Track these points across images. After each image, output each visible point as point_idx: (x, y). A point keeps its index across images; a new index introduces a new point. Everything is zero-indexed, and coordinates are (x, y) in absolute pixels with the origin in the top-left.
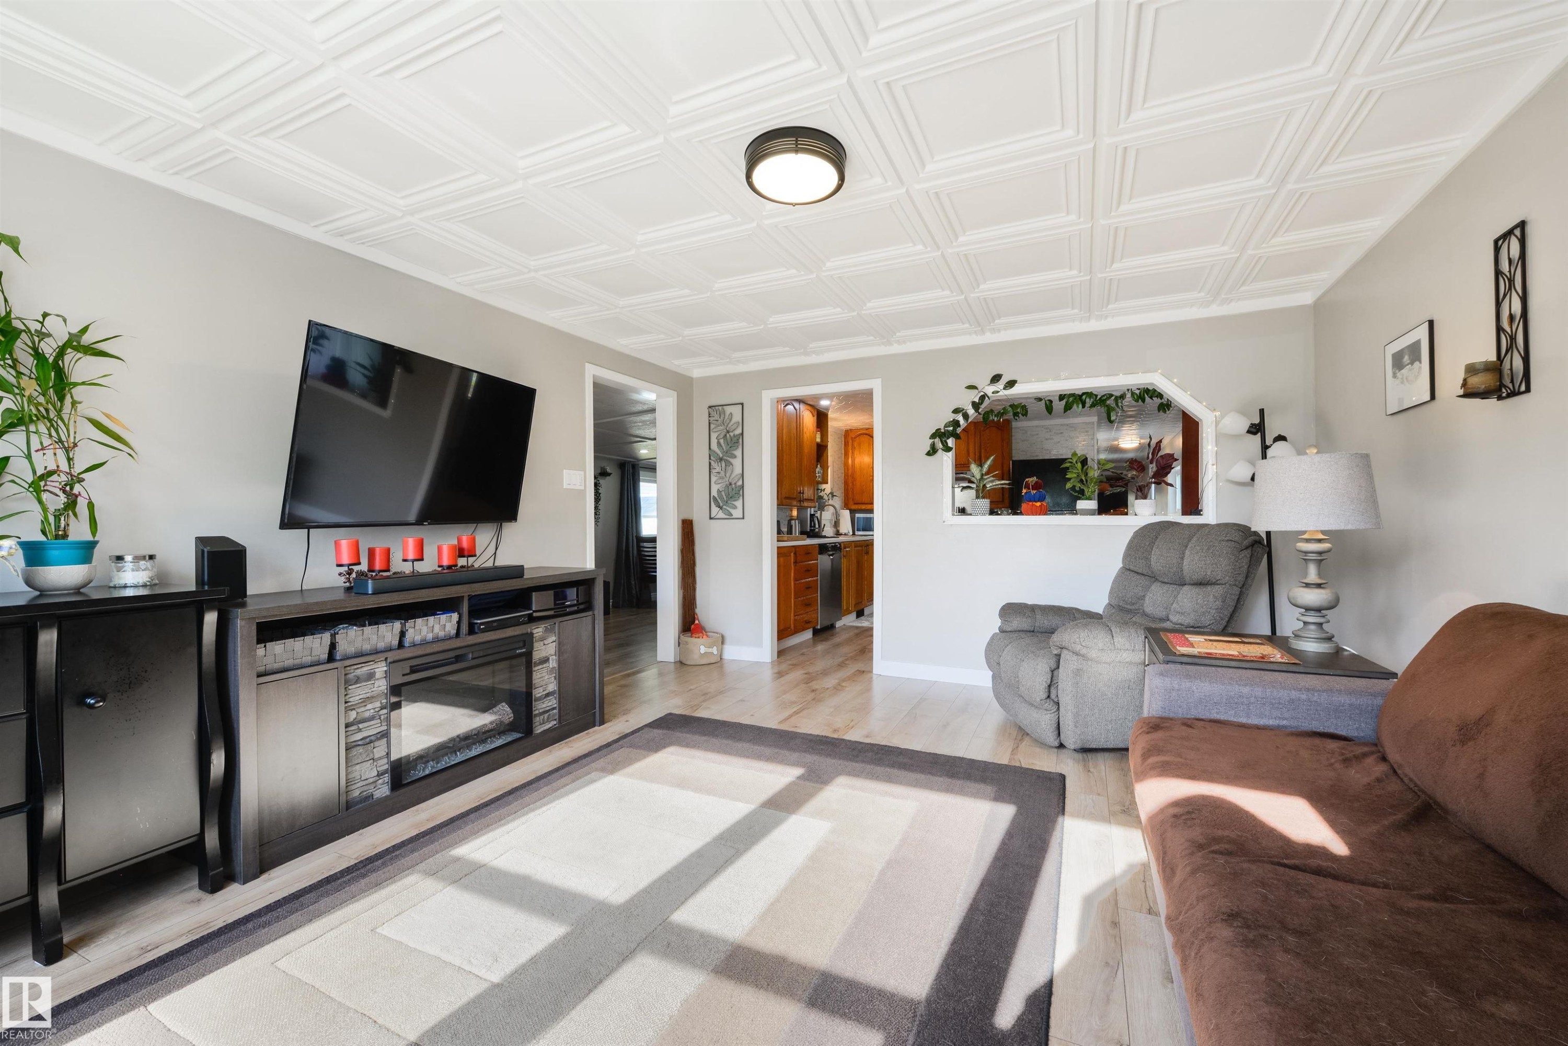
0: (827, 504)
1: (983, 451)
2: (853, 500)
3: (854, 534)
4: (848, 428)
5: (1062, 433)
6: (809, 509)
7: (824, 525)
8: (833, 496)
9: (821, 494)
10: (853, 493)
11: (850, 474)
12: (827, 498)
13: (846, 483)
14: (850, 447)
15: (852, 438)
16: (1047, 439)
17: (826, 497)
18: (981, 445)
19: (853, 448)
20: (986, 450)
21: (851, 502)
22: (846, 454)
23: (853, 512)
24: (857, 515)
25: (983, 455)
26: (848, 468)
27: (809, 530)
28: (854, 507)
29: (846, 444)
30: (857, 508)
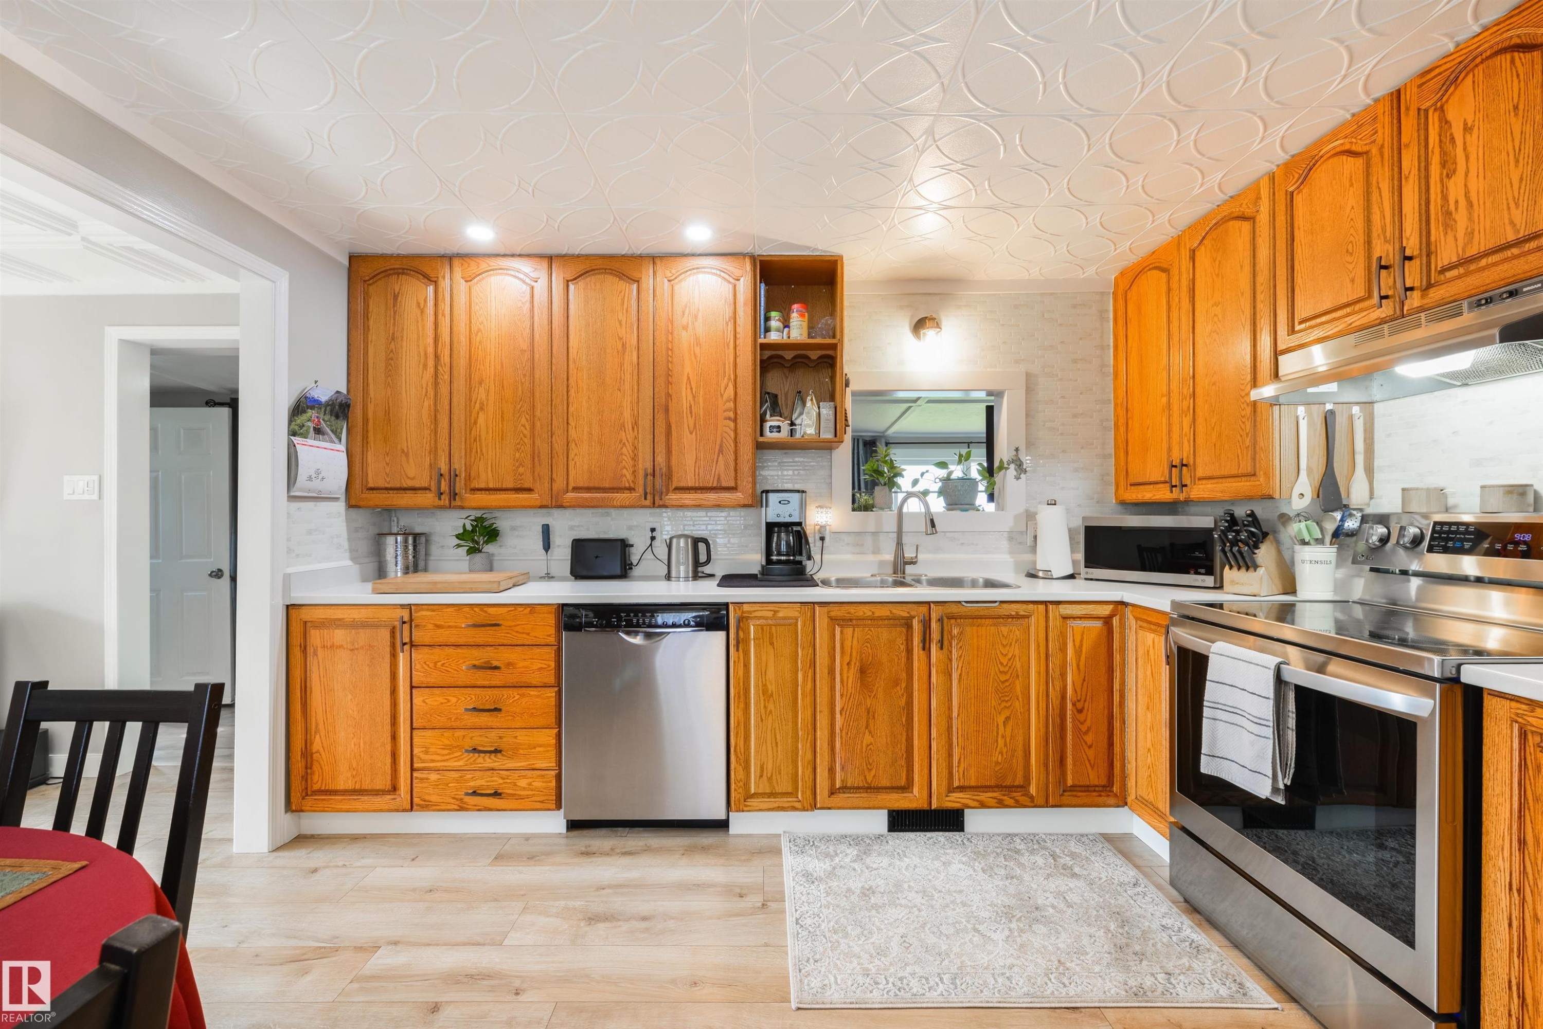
2: (1127, 474)
6: (763, 511)
10: (1127, 454)
11: (1121, 398)
13: (1117, 427)
15: (1124, 294)
19: (1127, 322)
21: (1123, 481)
22: (1117, 345)
26: (1119, 385)
28: (1128, 495)
30: (1134, 497)
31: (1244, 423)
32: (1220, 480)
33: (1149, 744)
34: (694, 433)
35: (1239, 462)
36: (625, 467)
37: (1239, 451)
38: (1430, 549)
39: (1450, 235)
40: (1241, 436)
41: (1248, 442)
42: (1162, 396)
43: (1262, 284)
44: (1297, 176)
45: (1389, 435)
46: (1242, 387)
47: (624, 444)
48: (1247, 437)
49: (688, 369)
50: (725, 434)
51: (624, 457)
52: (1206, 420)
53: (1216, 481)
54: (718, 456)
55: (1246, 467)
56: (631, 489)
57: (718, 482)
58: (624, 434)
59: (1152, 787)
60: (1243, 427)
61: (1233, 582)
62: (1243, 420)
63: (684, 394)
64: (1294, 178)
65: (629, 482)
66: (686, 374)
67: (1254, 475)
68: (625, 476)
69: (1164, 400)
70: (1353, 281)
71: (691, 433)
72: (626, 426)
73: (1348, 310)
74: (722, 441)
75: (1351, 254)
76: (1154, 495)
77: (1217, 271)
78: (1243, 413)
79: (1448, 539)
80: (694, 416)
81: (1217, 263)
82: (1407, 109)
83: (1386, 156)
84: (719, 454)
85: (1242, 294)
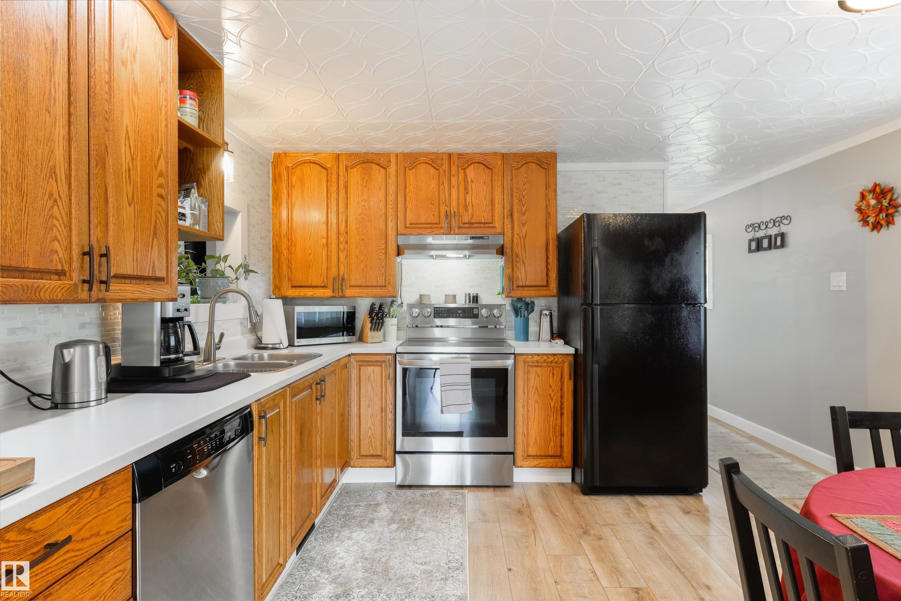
0: (232, 287)
1: (516, 201)
2: (290, 280)
3: (291, 344)
4: (281, 147)
5: (619, 184)
6: (158, 305)
7: (222, 335)
8: (248, 271)
9: (218, 267)
10: (289, 267)
11: (284, 232)
12: (232, 275)
13: (276, 249)
14: (284, 185)
15: (287, 168)
16: (599, 192)
17: (229, 273)
18: (512, 192)
19: (290, 186)
20: (520, 201)
21: (286, 284)
22: (276, 197)
23: (288, 302)
24: (298, 309)
25: (515, 210)
26: (280, 223)
27: (156, 363)
28: (291, 293)
29: (276, 179)
30: (297, 294)
31: (381, 262)
32: (364, 288)
33: (369, 424)
34: (132, 206)
35: (377, 280)
36: (56, 239)
37: (378, 274)
38: (435, 317)
39: (467, 213)
40: (379, 268)
41: (383, 271)
42: (323, 238)
43: (391, 201)
44: (409, 162)
45: (407, 273)
46: (380, 245)
47: (55, 201)
48: (383, 268)
49: (126, 121)
50: (158, 215)
51: (56, 222)
52: (357, 257)
53: (361, 288)
54: (153, 239)
55: (381, 282)
56: (61, 274)
57: (153, 271)
58: (55, 185)
59: (372, 446)
60: (380, 264)
61: (373, 338)
62: (381, 260)
63: (123, 151)
64: (408, 162)
65: (61, 263)
66: (125, 126)
67: (385, 287)
68: (57, 252)
69: (324, 241)
70: (434, 215)
71: (130, 205)
72: (58, 172)
73: (430, 226)
74: (156, 222)
75: (433, 205)
76: (315, 294)
77: (365, 185)
78: (380, 257)
79: (439, 313)
80: (132, 183)
81: (365, 181)
82: (454, 163)
83: (446, 175)
84: (154, 237)
85: (380, 201)
